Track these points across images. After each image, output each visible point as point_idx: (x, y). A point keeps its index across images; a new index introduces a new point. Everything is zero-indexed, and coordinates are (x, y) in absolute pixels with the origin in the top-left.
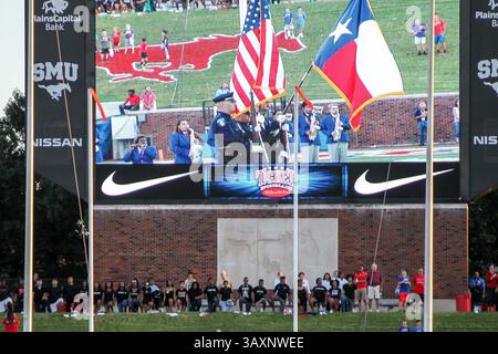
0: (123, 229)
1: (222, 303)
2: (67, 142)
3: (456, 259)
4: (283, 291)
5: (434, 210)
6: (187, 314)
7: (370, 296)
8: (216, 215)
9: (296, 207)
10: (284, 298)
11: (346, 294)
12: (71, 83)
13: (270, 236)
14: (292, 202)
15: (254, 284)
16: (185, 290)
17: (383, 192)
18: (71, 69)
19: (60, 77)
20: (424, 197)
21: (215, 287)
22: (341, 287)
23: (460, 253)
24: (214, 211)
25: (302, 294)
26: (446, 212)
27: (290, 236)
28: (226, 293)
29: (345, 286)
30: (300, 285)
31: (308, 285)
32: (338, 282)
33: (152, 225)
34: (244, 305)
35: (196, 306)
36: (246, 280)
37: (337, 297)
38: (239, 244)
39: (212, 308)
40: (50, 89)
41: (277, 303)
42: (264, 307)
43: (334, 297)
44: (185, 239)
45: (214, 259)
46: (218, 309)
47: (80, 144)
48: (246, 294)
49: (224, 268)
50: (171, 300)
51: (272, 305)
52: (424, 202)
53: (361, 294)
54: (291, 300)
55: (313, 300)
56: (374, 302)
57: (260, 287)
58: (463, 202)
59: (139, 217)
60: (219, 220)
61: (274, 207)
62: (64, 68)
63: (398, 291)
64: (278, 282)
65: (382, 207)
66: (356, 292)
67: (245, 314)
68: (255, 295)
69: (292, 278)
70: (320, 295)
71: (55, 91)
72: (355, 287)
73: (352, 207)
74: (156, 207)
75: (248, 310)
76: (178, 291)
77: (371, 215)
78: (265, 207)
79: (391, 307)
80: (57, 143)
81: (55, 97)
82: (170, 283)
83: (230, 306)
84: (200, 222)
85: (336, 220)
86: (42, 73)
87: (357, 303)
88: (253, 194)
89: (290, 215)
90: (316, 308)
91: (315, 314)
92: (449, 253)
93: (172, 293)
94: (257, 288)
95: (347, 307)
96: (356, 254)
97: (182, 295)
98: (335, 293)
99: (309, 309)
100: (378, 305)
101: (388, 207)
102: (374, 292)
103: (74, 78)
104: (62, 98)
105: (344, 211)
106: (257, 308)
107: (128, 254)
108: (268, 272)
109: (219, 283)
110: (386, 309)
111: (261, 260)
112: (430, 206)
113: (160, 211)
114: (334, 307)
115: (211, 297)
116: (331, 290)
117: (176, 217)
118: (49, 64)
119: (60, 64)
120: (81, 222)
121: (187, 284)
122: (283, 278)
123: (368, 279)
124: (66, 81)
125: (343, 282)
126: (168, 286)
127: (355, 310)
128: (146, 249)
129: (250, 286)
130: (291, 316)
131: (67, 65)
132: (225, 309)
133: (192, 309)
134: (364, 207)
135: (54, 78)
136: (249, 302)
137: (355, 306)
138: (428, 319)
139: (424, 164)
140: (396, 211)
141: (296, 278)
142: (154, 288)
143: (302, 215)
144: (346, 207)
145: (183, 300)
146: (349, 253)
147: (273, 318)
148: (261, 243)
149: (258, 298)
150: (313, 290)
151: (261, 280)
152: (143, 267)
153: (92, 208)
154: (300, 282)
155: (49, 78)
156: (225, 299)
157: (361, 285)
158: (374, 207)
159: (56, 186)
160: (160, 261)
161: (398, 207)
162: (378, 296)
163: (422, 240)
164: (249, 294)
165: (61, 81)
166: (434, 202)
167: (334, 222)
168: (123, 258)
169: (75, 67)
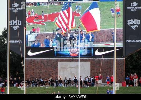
0: (33, 64)
1: (59, 84)
2: (18, 41)
3: (122, 73)
4: (76, 81)
5: (116, 60)
6: (50, 87)
7: (99, 82)
8: (58, 61)
9: (79, 59)
10: (76, 83)
11: (92, 82)
12: (19, 26)
13: (72, 66)
14: (78, 57)
15: (68, 79)
16: (50, 81)
17: (102, 55)
18: (19, 22)
19: (16, 24)
20: (113, 56)
21: (58, 80)
22: (91, 80)
23: (123, 71)
24: (58, 60)
25: (81, 82)
26: (119, 60)
27: (78, 66)
28: (61, 81)
29: (92, 80)
30: (80, 79)
31: (82, 79)
32: (90, 79)
33: (41, 63)
34: (65, 85)
35: (52, 85)
36: (66, 78)
37: (90, 83)
38: (64, 68)
39: (57, 86)
40: (14, 27)
41: (74, 84)
42: (71, 85)
43: (89, 83)
44: (50, 67)
45: (57, 72)
46: (58, 86)
47: (22, 42)
48: (66, 81)
49: (60, 75)
50: (46, 83)
51: (73, 85)
52: (113, 57)
53: (96, 82)
54: (78, 83)
55: (84, 83)
56: (100, 84)
57: (70, 80)
58: (124, 57)
59: (37, 61)
60: (59, 62)
61: (73, 59)
62: (17, 22)
63: (106, 81)
64: (74, 78)
65: (102, 59)
66: (95, 81)
67: (66, 87)
68: (68, 82)
69: (78, 77)
70: (85, 82)
71: (15, 28)
72: (95, 80)
73: (94, 59)
74: (42, 59)
75: (66, 86)
76: (48, 81)
77: (99, 61)
78: (71, 59)
79: (104, 85)
80: (16, 42)
81: (15, 29)
82: (46, 79)
83: (62, 85)
84: (54, 63)
85: (90, 62)
86: (12, 23)
87: (95, 84)
88: (68, 55)
89: (77, 61)
90: (84, 86)
91: (84, 87)
92: (120, 71)
93: (46, 81)
94: (69, 80)
95: (93, 85)
96: (95, 71)
97: (49, 82)
98: (90, 81)
99: (83, 86)
100: (101, 85)
101: (104, 59)
102: (100, 81)
103: (20, 24)
104: (17, 30)
105: (92, 60)
106: (69, 86)
107: (34, 71)
108: (72, 76)
109: (59, 79)
110: (103, 86)
111: (70, 73)
112: (115, 58)
113: (43, 60)
114: (89, 85)
115: (56, 83)
116: (88, 81)
117: (47, 61)
118: (13, 21)
119: (16, 21)
120: (22, 63)
121: (50, 79)
122: (75, 78)
123: (99, 78)
124: (18, 25)
125: (92, 79)
126: (45, 80)
127: (95, 86)
128: (39, 70)
129: (67, 80)
130: (78, 88)
131: (18, 21)
132: (60, 86)
133: (52, 86)
134: (97, 59)
135: (15, 24)
136: (67, 84)
137: (95, 85)
138: (114, 88)
139: (113, 47)
140: (106, 60)
141: (79, 77)
142: (41, 80)
143: (81, 61)
144: (93, 59)
145: (49, 83)
146: (93, 71)
147: (73, 88)
148: (70, 68)
149: (69, 83)
150: (84, 81)
151: (70, 78)
152: (38, 74)
153: (25, 59)
154: (80, 78)
155: (13, 24)
156: (60, 83)
157: (97, 79)
158: (100, 59)
159: (15, 53)
160: (43, 73)
161: (106, 59)
162: (101, 82)
163: (113, 68)
164: (67, 82)
165: (17, 25)
166: (116, 57)
167: (89, 63)
168: (33, 72)
169: (20, 21)
